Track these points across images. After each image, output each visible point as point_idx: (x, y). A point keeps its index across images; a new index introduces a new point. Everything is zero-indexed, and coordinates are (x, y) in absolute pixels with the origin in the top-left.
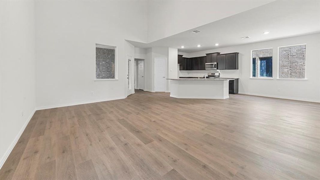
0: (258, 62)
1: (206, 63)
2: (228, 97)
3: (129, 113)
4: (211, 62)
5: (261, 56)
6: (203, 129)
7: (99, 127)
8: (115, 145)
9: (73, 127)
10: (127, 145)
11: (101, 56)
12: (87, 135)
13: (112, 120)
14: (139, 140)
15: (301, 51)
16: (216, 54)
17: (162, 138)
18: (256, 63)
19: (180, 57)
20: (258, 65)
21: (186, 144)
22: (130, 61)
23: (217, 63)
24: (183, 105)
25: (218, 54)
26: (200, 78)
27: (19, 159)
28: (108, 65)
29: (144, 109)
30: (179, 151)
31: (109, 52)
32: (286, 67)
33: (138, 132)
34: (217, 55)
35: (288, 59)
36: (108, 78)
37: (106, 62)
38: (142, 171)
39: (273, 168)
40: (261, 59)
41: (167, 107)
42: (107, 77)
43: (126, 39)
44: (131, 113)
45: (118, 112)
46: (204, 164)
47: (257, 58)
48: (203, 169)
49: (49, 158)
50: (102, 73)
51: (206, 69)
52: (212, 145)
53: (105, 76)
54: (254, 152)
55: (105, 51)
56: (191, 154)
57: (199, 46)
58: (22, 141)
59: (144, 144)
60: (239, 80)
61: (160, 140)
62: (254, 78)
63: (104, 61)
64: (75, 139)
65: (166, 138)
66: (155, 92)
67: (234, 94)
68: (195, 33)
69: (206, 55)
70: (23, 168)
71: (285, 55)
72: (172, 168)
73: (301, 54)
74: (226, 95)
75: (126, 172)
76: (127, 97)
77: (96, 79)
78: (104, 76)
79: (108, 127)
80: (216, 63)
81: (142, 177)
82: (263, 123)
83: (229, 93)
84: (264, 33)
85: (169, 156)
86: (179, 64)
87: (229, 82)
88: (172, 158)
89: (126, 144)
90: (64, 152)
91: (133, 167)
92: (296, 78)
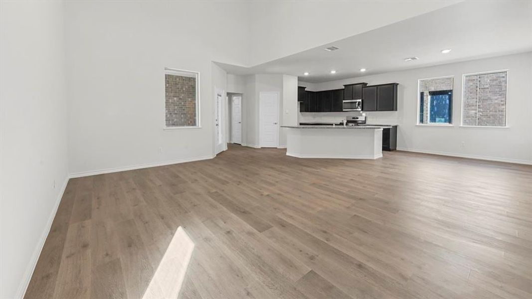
0: (428, 99)
1: (344, 100)
2: (382, 156)
3: (224, 183)
4: (353, 99)
5: (433, 89)
6: (348, 208)
7: (179, 205)
8: (212, 234)
9: (137, 205)
10: (231, 234)
11: (171, 88)
12: (163, 219)
13: (199, 194)
14: (249, 226)
15: (497, 81)
16: (361, 85)
17: (286, 222)
18: (424, 100)
19: (301, 89)
20: (427, 104)
21: (325, 232)
22: (219, 97)
23: (362, 101)
24: (309, 169)
25: (364, 84)
26: (336, 125)
27: (60, 258)
28: (183, 103)
29: (247, 176)
30: (316, 242)
31: (184, 81)
32: (473, 108)
33: (244, 212)
34: (363, 87)
35: (477, 95)
36: (183, 125)
37: (180, 99)
38: (262, 274)
39: (466, 266)
40: (433, 94)
41: (285, 172)
42: (181, 123)
43: (214, 61)
44: (228, 183)
45: (206, 181)
46: (359, 261)
47: (426, 93)
48: (359, 270)
49: (107, 255)
50: (172, 116)
51: (344, 110)
52: (366, 232)
53: (178, 121)
54: (434, 243)
55: (178, 79)
56: (335, 247)
57: (333, 72)
58: (58, 228)
59: (259, 233)
60: (398, 127)
61: (283, 225)
62: (421, 124)
63: (176, 97)
64: (144, 224)
65: (290, 221)
66: (260, 147)
67: (389, 150)
68: (330, 50)
69: (343, 87)
70: (69, 271)
71: (472, 87)
72: (311, 270)
73: (499, 85)
74: (377, 153)
75: (238, 276)
76: (216, 156)
77: (165, 127)
78: (176, 122)
79: (195, 206)
80: (360, 100)
81: (264, 284)
82: (443, 198)
83: (383, 150)
84: (442, 51)
85: (301, 251)
86: (299, 102)
87: (383, 131)
88: (307, 254)
89: (229, 232)
90: (130, 246)
91: (247, 268)
92: (488, 125)
